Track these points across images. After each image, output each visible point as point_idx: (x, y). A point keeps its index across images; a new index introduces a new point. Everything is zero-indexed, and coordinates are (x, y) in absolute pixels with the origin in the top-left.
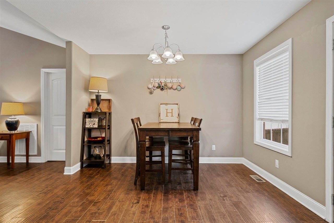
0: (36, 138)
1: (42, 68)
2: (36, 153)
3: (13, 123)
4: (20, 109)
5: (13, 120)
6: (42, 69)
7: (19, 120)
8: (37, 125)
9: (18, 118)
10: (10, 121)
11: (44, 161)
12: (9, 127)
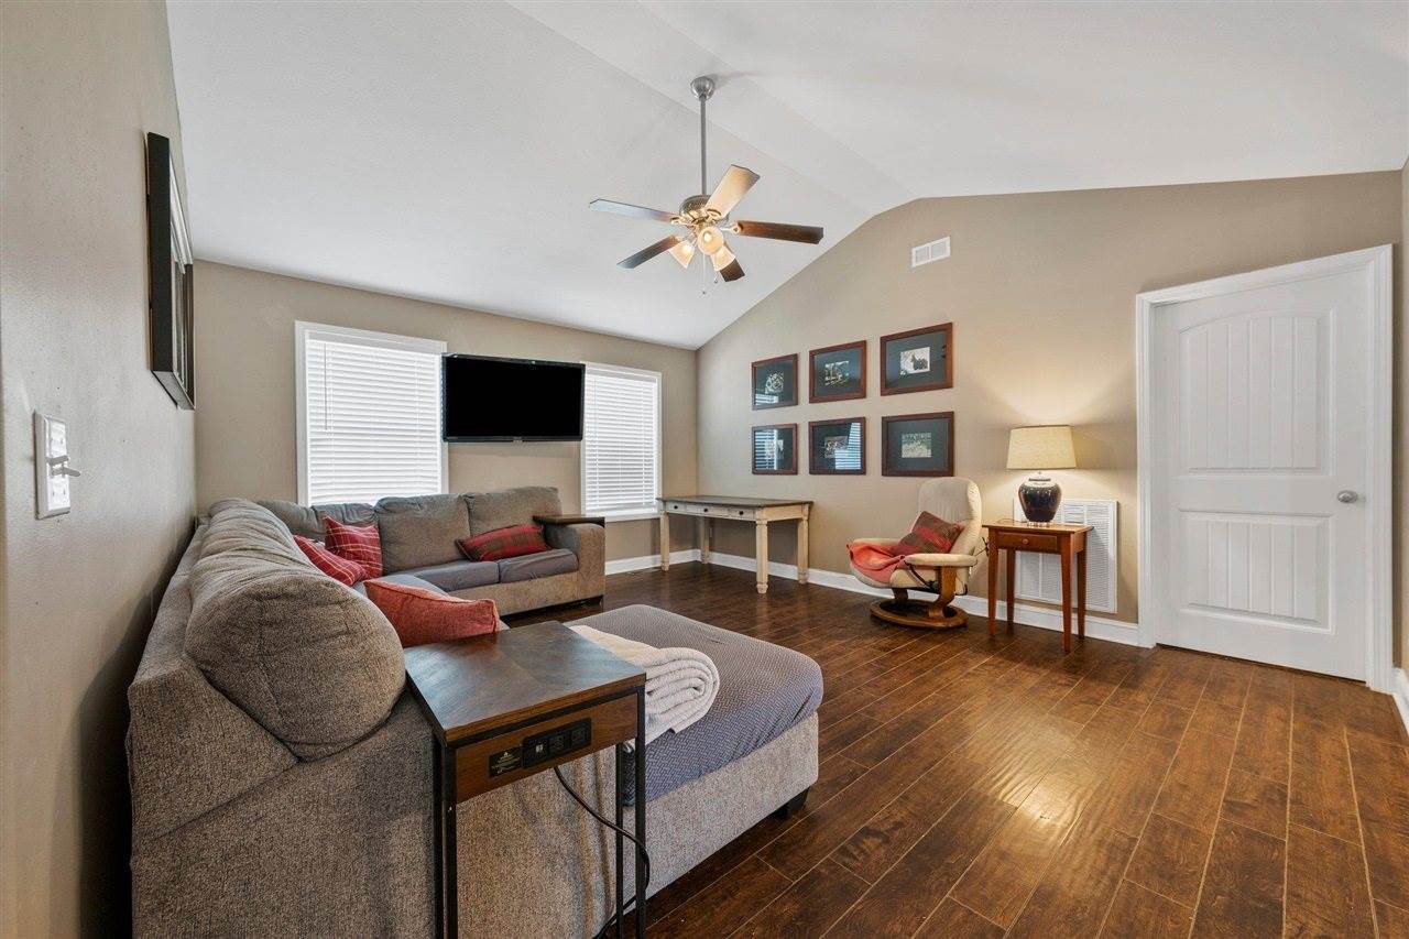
0: (1112, 552)
1: (1140, 292)
2: (1112, 607)
3: (1047, 495)
4: (1063, 449)
5: (1040, 485)
6: (1141, 295)
7: (1060, 485)
8: (1118, 504)
9: (1055, 479)
10: (1038, 489)
11: (1149, 644)
12: (1033, 509)
